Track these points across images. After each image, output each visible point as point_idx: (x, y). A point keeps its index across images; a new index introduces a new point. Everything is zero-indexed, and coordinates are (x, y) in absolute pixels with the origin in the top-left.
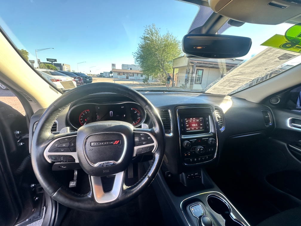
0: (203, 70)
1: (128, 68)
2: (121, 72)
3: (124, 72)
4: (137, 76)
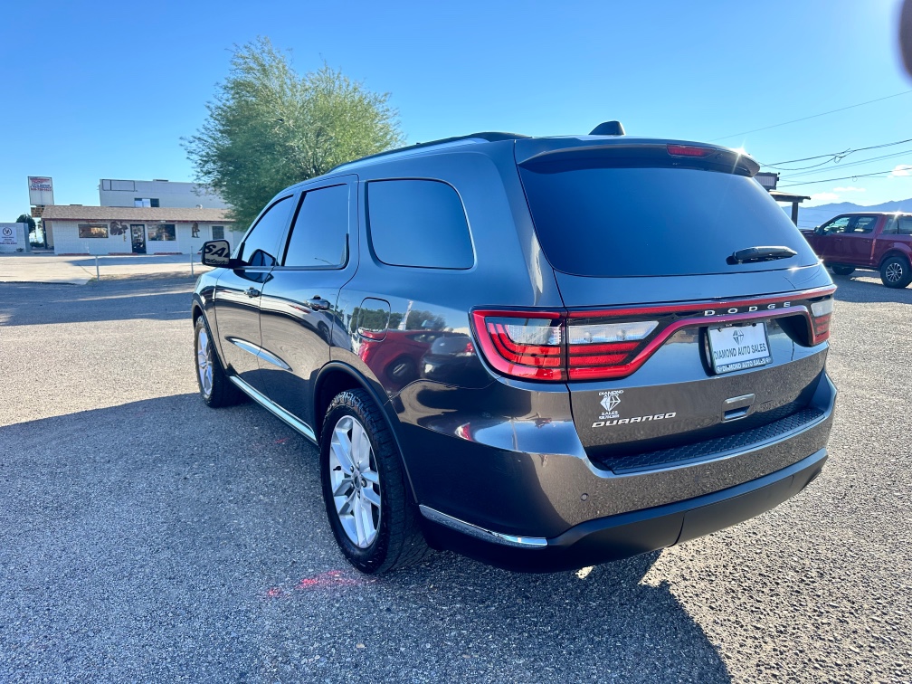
1: (140, 199)
2: (98, 220)
3: (119, 220)
4: (193, 236)
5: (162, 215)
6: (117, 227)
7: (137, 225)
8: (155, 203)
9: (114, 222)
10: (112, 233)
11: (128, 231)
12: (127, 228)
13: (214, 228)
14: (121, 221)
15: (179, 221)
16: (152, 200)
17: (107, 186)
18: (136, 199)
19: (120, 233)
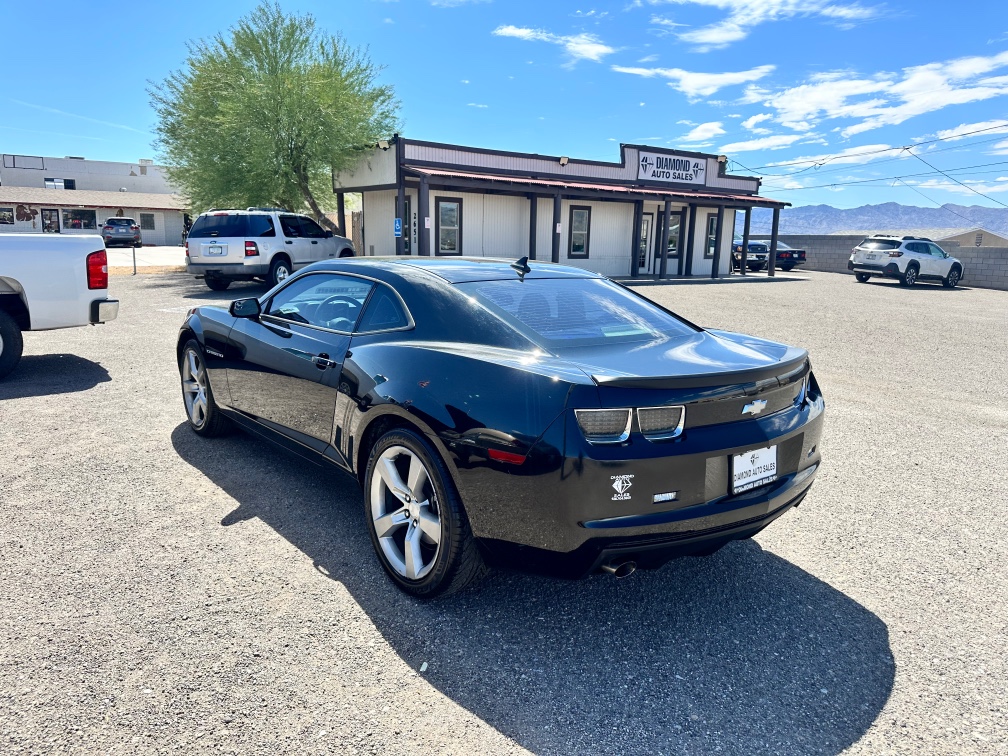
0: (460, 201)
1: (52, 180)
3: (27, 204)
5: (79, 199)
6: (24, 212)
7: (49, 211)
9: (21, 206)
10: (18, 219)
11: (38, 217)
12: (37, 213)
13: (142, 216)
14: (30, 204)
15: (100, 207)
16: (65, 181)
17: (9, 163)
18: (47, 180)
19: (29, 219)
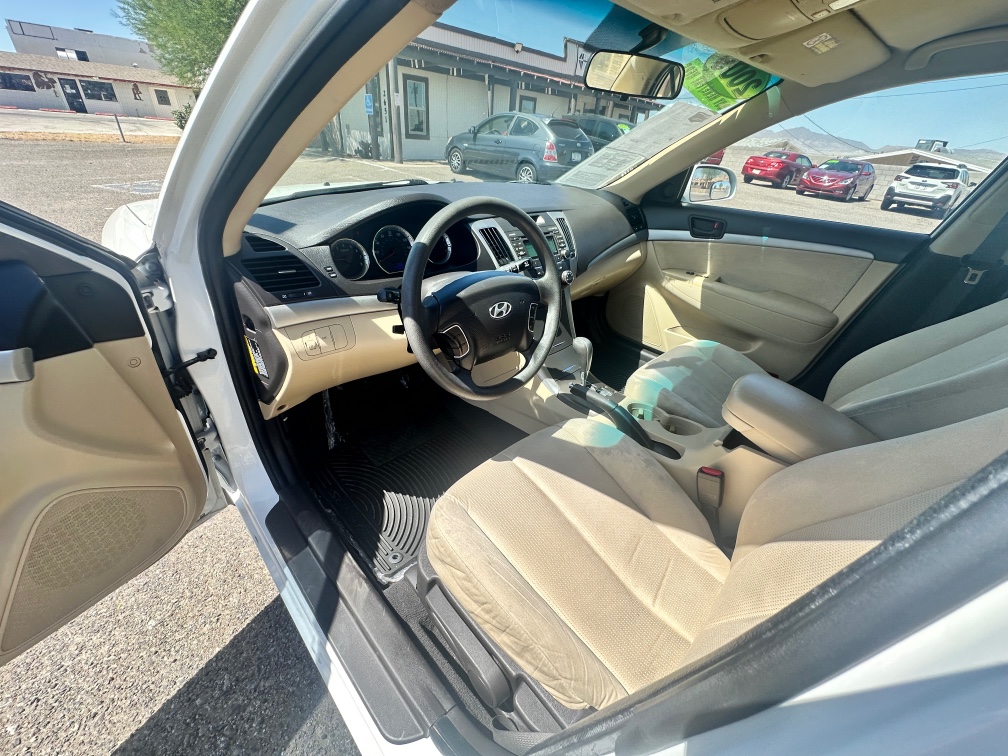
0: (426, 80)
1: (63, 50)
2: (14, 69)
3: (41, 71)
4: (136, 98)
5: (94, 71)
6: (43, 81)
7: (67, 80)
8: (82, 56)
9: (36, 74)
10: (38, 86)
12: (55, 82)
13: (156, 91)
14: (46, 73)
15: (116, 80)
16: (77, 53)
17: (18, 29)
18: (58, 49)
19: (49, 87)
